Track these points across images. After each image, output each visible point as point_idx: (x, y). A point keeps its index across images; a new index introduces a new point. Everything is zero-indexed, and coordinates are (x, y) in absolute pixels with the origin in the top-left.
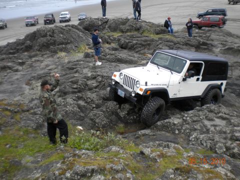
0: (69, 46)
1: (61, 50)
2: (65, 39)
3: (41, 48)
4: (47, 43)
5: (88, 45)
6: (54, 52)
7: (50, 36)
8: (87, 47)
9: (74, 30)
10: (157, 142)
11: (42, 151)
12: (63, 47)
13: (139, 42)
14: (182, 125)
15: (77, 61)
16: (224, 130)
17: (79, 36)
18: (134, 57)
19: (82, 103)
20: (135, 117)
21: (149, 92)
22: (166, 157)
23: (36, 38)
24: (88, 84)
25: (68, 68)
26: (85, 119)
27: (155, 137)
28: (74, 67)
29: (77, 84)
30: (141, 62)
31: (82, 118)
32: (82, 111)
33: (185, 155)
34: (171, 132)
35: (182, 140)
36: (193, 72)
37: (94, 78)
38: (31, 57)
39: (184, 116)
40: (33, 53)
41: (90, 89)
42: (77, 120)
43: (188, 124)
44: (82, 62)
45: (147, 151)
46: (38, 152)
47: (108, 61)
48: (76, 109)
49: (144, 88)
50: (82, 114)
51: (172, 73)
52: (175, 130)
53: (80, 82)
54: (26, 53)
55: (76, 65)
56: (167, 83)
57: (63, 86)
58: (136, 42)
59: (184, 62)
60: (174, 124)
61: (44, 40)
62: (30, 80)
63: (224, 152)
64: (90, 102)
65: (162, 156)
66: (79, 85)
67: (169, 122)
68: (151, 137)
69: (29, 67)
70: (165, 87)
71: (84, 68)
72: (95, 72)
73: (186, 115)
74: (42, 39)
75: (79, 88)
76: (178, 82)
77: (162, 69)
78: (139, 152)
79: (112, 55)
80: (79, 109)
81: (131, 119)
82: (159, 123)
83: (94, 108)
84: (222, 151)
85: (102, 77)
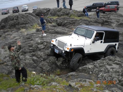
0: (27, 25)
1: (23, 28)
2: (25, 21)
3: (11, 27)
4: (14, 24)
5: (38, 24)
6: (18, 29)
7: (16, 19)
8: (38, 25)
9: (30, 16)
10: (79, 79)
11: (11, 87)
12: (23, 26)
13: (68, 22)
14: (94, 69)
15: (32, 34)
16: (118, 71)
17: (33, 19)
18: (66, 30)
19: (35, 58)
20: (66, 65)
21: (73, 50)
22: (84, 87)
23: (8, 21)
24: (39, 47)
25: (27, 38)
26: (37, 68)
27: (78, 76)
28: (30, 37)
29: (32, 47)
30: (69, 33)
31: (35, 67)
32: (35, 63)
33: (95, 85)
34: (88, 73)
35: (94, 77)
36: (98, 38)
37: (42, 43)
38: (5, 32)
39: (95, 63)
40: (6, 30)
41: (40, 50)
42: (32, 68)
43: (97, 68)
44: (35, 34)
45: (73, 84)
46: (9, 87)
47: (50, 33)
48: (31, 61)
49: (70, 47)
50: (35, 65)
51: (86, 39)
52: (90, 72)
53: (34, 46)
54: (2, 30)
55: (31, 36)
56: (83, 45)
57: (24, 49)
58: (67, 21)
59: (93, 32)
60: (89, 68)
61: (12, 22)
62: (4, 46)
63: (118, 83)
64: (39, 57)
65: (82, 86)
66: (33, 48)
67: (86, 67)
68: (76, 76)
69: (3, 38)
70: (82, 47)
71: (36, 38)
72: (42, 40)
73: (96, 63)
74: (11, 21)
75: (33, 49)
76: (89, 44)
77: (80, 37)
78: (68, 85)
79: (52, 29)
80: (33, 61)
81: (64, 66)
82: (80, 68)
83: (42, 60)
84: (116, 82)
85: (47, 42)
